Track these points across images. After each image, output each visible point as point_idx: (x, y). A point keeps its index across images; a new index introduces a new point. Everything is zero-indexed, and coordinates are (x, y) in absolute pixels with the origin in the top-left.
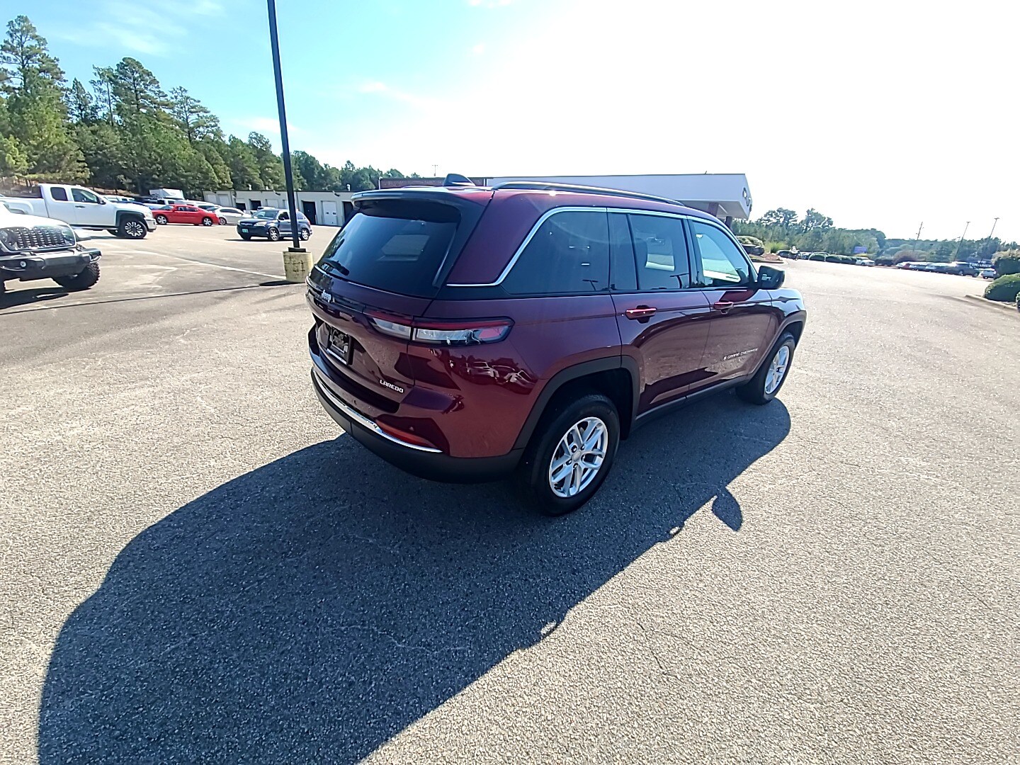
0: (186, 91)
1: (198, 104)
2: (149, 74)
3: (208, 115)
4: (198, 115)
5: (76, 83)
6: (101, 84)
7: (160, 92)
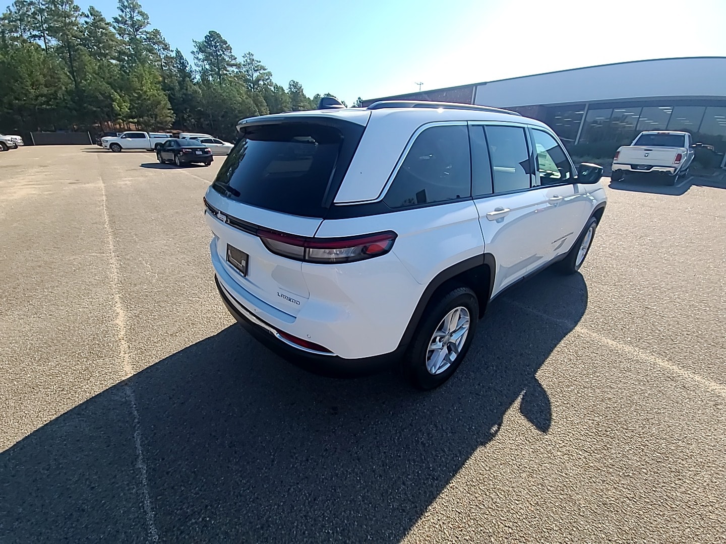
0: (253, 55)
1: (259, 64)
2: (225, 43)
3: (266, 71)
4: (259, 72)
5: (178, 52)
6: (198, 53)
7: (232, 56)
